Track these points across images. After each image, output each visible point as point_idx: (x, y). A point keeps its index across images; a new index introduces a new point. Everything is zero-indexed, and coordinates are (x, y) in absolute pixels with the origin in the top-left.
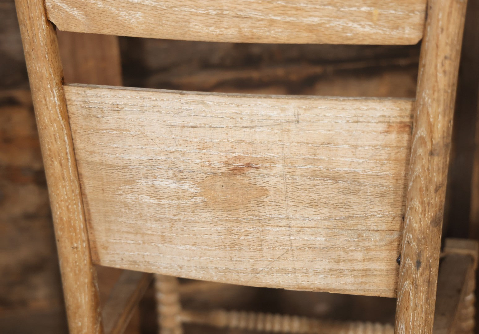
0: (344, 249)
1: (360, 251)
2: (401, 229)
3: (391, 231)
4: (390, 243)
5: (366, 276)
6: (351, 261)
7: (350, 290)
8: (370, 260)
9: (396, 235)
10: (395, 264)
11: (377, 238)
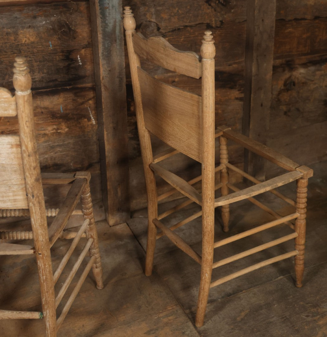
0: (4, 192)
1: (11, 193)
2: (25, 183)
3: (22, 184)
4: (22, 189)
5: (15, 202)
6: (8, 196)
7: (10, 208)
8: (16, 195)
9: (24, 186)
10: (26, 196)
11: (17, 187)
